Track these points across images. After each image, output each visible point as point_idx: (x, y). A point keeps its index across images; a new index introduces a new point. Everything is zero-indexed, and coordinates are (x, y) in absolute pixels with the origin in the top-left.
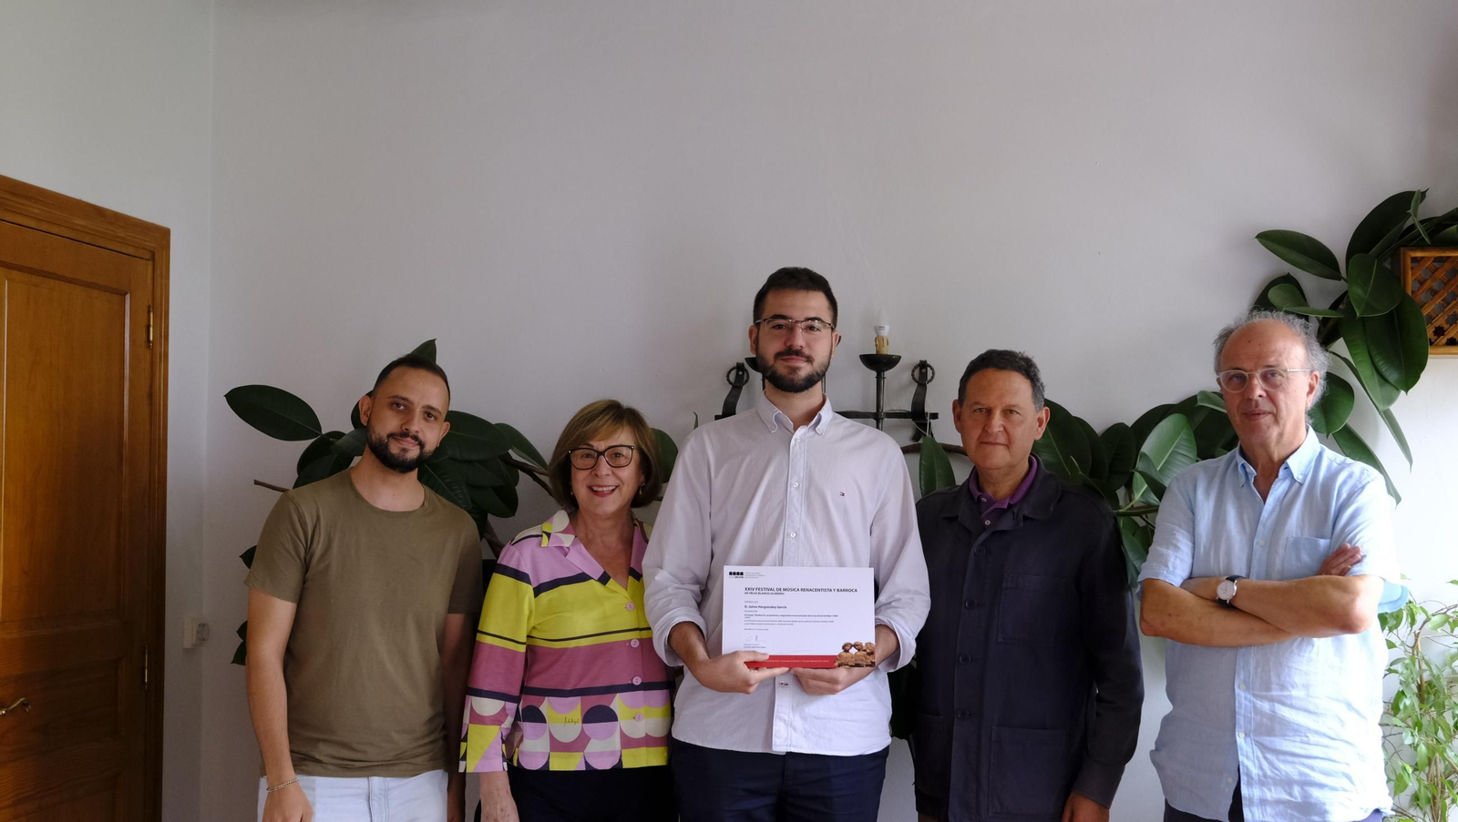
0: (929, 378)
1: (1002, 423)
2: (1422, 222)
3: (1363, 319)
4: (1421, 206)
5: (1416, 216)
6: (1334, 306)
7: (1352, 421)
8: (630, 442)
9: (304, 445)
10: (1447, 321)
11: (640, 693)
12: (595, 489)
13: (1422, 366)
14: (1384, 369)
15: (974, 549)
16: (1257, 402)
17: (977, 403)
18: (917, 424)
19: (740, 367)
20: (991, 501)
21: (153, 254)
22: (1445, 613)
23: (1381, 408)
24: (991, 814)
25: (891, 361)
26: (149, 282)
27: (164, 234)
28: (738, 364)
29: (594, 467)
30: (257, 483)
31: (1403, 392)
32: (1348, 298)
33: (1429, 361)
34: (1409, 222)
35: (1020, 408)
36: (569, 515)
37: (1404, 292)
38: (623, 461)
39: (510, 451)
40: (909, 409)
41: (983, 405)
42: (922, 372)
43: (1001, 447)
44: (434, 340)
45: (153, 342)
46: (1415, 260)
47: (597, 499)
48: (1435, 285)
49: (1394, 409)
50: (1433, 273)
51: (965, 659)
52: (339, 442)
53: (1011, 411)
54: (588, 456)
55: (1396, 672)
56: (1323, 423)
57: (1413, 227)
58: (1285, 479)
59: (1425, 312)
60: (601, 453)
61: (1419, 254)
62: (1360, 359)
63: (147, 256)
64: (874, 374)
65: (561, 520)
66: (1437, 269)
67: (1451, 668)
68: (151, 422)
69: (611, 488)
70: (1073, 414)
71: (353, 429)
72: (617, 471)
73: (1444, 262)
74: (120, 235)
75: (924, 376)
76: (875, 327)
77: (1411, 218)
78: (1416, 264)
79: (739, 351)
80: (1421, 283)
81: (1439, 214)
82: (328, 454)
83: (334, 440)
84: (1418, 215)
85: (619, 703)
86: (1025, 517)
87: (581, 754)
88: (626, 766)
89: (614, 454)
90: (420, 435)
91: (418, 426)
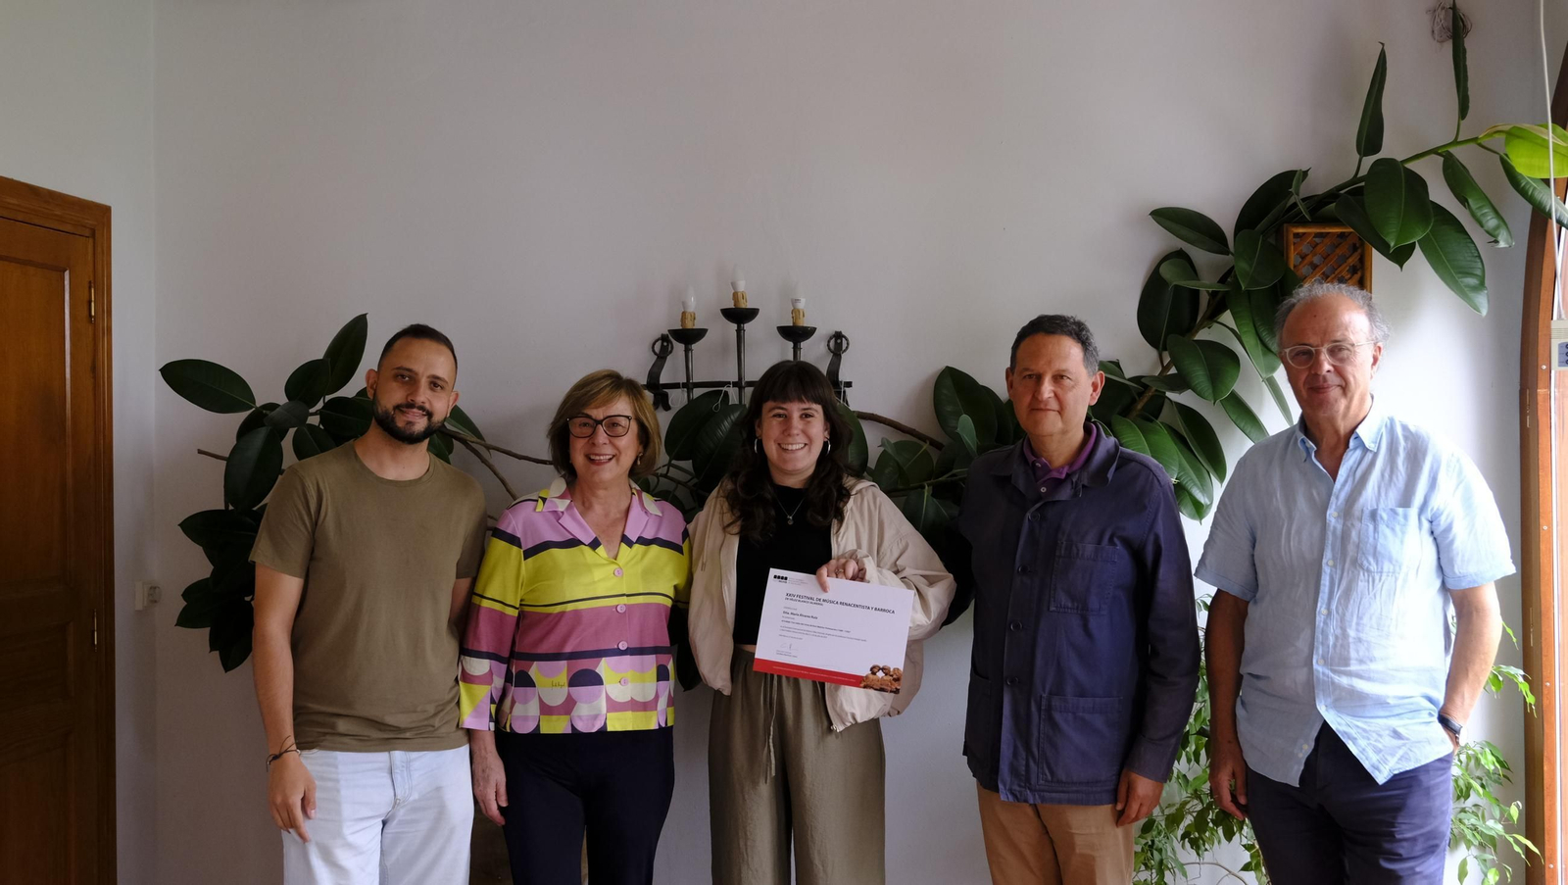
0: (844, 348)
1: (1053, 388)
2: (1304, 200)
3: (1249, 293)
4: (1303, 186)
5: (1298, 195)
6: (1222, 280)
7: (1238, 387)
8: (629, 413)
9: (243, 415)
11: (627, 658)
12: (593, 457)
15: (1028, 515)
16: (1325, 375)
17: (1027, 369)
19: (664, 338)
20: (1047, 468)
21: (93, 231)
23: (1265, 375)
24: (1041, 782)
25: (807, 333)
26: (90, 258)
27: (104, 212)
28: (662, 335)
29: (593, 434)
30: (200, 452)
32: (1235, 271)
34: (1292, 200)
35: (1071, 373)
36: (567, 484)
37: (1287, 264)
38: (620, 430)
41: (1032, 370)
42: (838, 343)
44: (365, 315)
45: (95, 317)
46: (1297, 235)
47: (594, 468)
48: (1316, 260)
50: (1314, 248)
51: (1017, 627)
52: (275, 413)
53: (1062, 377)
54: (585, 425)
56: (1210, 391)
57: (1295, 205)
60: (600, 422)
61: (1301, 230)
62: (1245, 330)
63: (88, 233)
64: (791, 344)
65: (559, 485)
66: (1318, 244)
68: (95, 396)
69: (608, 457)
71: (287, 400)
72: (613, 440)
73: (1324, 237)
74: (57, 213)
75: (839, 346)
76: (792, 300)
77: (1293, 198)
78: (1299, 240)
79: (662, 321)
80: (1303, 257)
81: (1320, 192)
82: (263, 425)
83: (268, 412)
84: (1300, 192)
85: (604, 667)
86: (1084, 486)
87: (568, 717)
88: (610, 729)
89: (612, 423)
91: (423, 397)
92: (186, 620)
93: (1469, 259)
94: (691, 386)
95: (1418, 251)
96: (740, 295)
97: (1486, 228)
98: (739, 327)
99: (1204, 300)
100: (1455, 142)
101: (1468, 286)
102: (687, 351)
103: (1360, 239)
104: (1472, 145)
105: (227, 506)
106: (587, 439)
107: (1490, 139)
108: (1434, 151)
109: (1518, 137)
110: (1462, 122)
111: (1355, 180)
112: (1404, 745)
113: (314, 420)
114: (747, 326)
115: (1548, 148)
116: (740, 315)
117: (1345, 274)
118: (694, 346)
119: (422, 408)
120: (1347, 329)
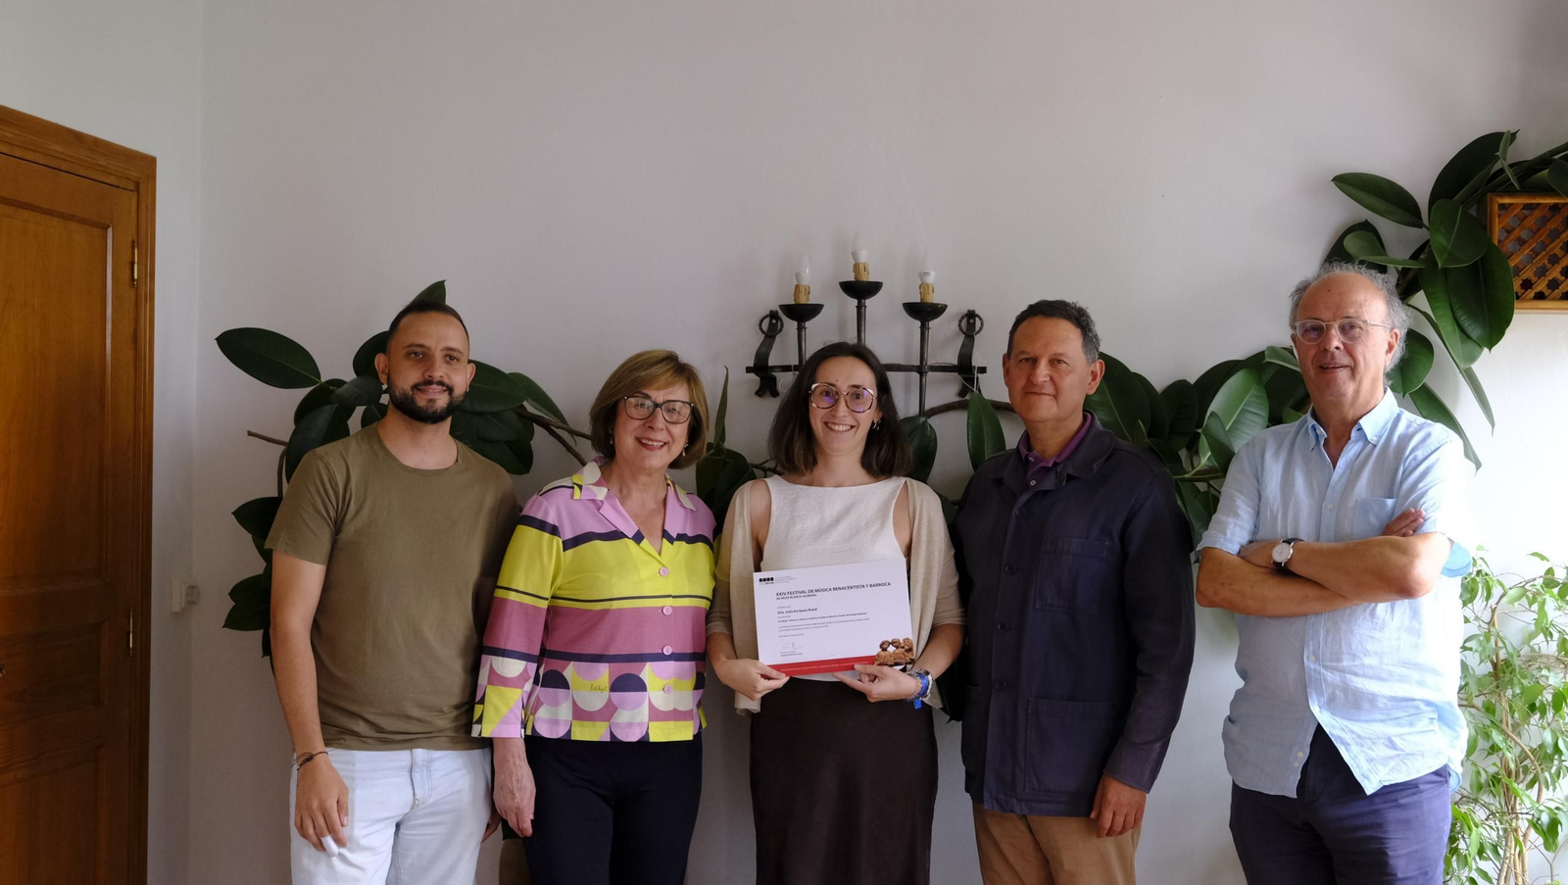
0: (977, 329)
1: (1048, 373)
2: (1511, 166)
3: (1445, 271)
4: (1510, 150)
5: (1505, 160)
6: (1415, 256)
7: (1430, 380)
9: (302, 393)
10: (1535, 274)
11: (671, 664)
12: (644, 440)
13: (1508, 322)
14: (1467, 324)
15: (1016, 511)
16: (1333, 353)
17: (1023, 352)
18: (965, 379)
19: (773, 315)
20: (1038, 460)
21: (137, 184)
22: (1523, 587)
23: (1462, 366)
24: (1028, 790)
25: (937, 310)
26: (134, 215)
27: (151, 162)
28: (771, 311)
29: (651, 417)
30: (250, 434)
31: (1486, 350)
32: (1430, 247)
33: (1515, 316)
34: (1497, 166)
35: (1067, 357)
37: (1490, 239)
39: (525, 403)
40: (955, 362)
42: (970, 323)
43: (1047, 397)
44: (443, 282)
45: (137, 281)
46: (1502, 207)
47: (645, 452)
48: (1524, 234)
49: (1475, 367)
50: (1522, 221)
52: (340, 391)
53: (1059, 361)
54: (642, 405)
55: (1471, 649)
56: (1400, 382)
57: (1501, 171)
58: (1357, 441)
59: (1512, 264)
60: (659, 406)
61: (1507, 201)
62: (1441, 314)
63: (131, 186)
64: (918, 323)
65: (594, 470)
66: (1527, 217)
67: (1529, 645)
68: (136, 368)
69: (661, 443)
70: (1132, 370)
71: (355, 376)
72: (670, 426)
73: (1534, 209)
74: (101, 163)
75: (972, 327)
76: (920, 273)
77: (1499, 162)
78: (1504, 211)
79: (772, 297)
80: (1509, 232)
81: (1530, 159)
82: (327, 403)
83: (334, 389)
84: (1508, 157)
85: (648, 673)
86: (1069, 476)
87: (606, 724)
88: (652, 739)
89: (668, 406)
90: (446, 380)
91: (440, 371)
92: (234, 621)
96: (861, 266)
98: (858, 303)
102: (800, 329)
106: (643, 422)
112: (1398, 756)
114: (869, 302)
116: (860, 290)
117: (1558, 251)
118: (808, 324)
119: (441, 383)
120: (1361, 306)
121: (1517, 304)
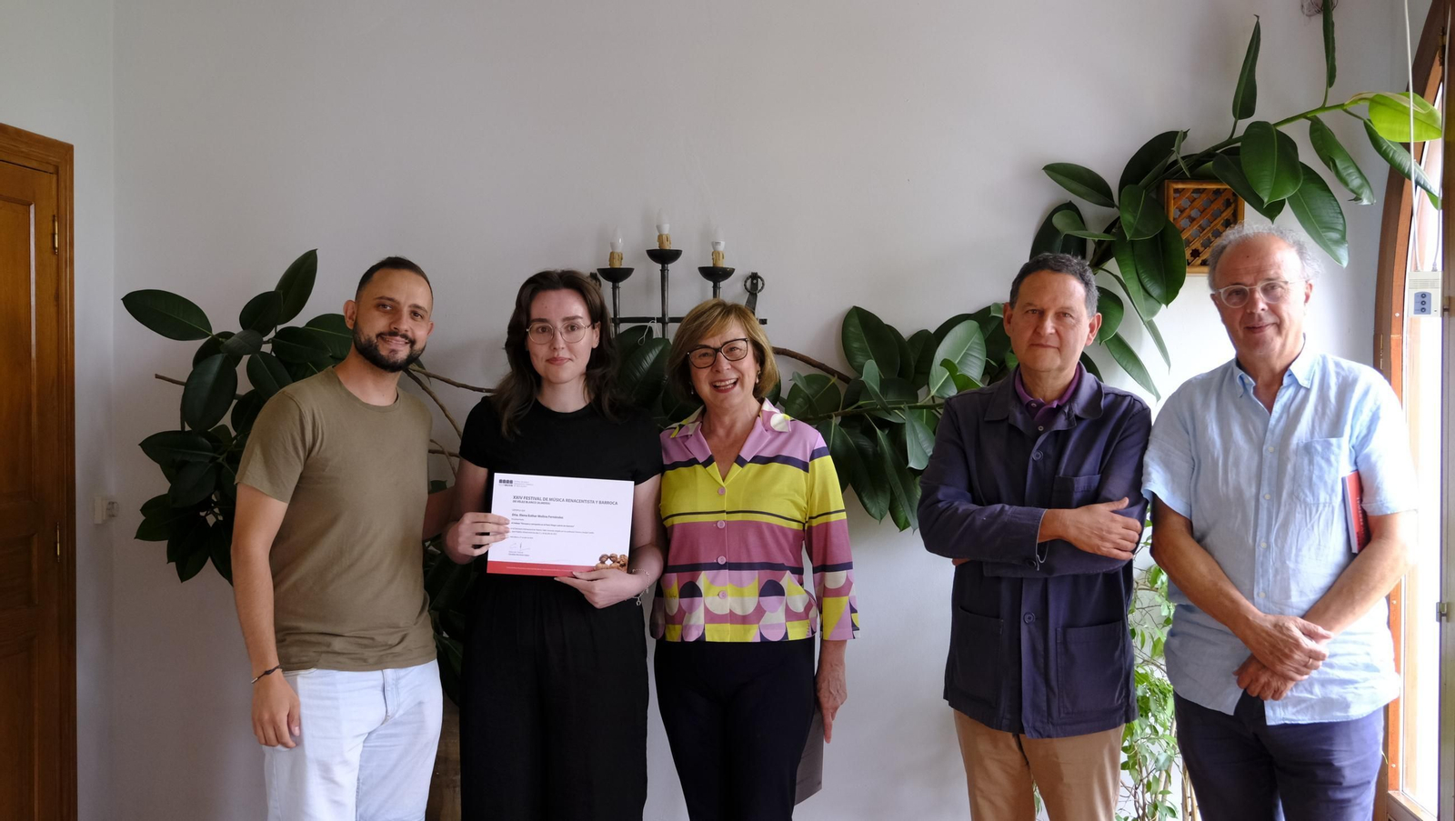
0: (759, 288)
1: (1054, 325)
2: (1183, 158)
3: (1132, 242)
4: (1183, 144)
5: (1178, 153)
6: (1107, 231)
7: (1121, 330)
9: (200, 342)
10: (1203, 245)
13: (1180, 284)
14: (1148, 285)
16: (1259, 316)
17: (1030, 305)
20: (1040, 405)
21: (57, 168)
23: (1145, 319)
24: (1063, 715)
25: (726, 273)
26: (54, 192)
27: (67, 150)
30: (157, 377)
31: (1164, 306)
32: (1120, 222)
33: (1188, 279)
34: (1173, 158)
37: (1167, 219)
41: (1035, 306)
42: (754, 283)
44: (316, 250)
45: (58, 249)
46: (1177, 191)
48: (1194, 213)
49: (1156, 319)
50: (1192, 203)
52: (229, 341)
57: (1175, 162)
61: (1180, 186)
62: (1129, 276)
63: (51, 169)
64: (711, 284)
66: (1196, 199)
68: (58, 322)
70: (885, 323)
71: (241, 329)
73: (1201, 193)
74: (24, 150)
75: (754, 286)
76: (712, 243)
77: (1174, 156)
78: (1178, 195)
79: (593, 261)
80: (1182, 211)
81: (1198, 152)
82: (219, 352)
83: (224, 340)
84: (1181, 152)
86: (1076, 416)
90: (409, 334)
91: (406, 324)
92: (145, 533)
93: (1332, 215)
94: (618, 321)
95: (1287, 207)
96: (664, 237)
97: (1351, 187)
98: (663, 267)
99: (1091, 248)
100: (1323, 108)
101: (1331, 240)
102: (615, 288)
103: (1234, 195)
104: (1339, 111)
105: (183, 427)
107: (1355, 105)
108: (1304, 116)
109: (1380, 104)
110: (1330, 90)
111: (1231, 140)
113: (267, 348)
114: (671, 266)
115: (1409, 116)
116: (664, 256)
117: (1219, 227)
118: (621, 284)
119: (405, 336)
120: (1279, 268)
121: (1187, 270)
